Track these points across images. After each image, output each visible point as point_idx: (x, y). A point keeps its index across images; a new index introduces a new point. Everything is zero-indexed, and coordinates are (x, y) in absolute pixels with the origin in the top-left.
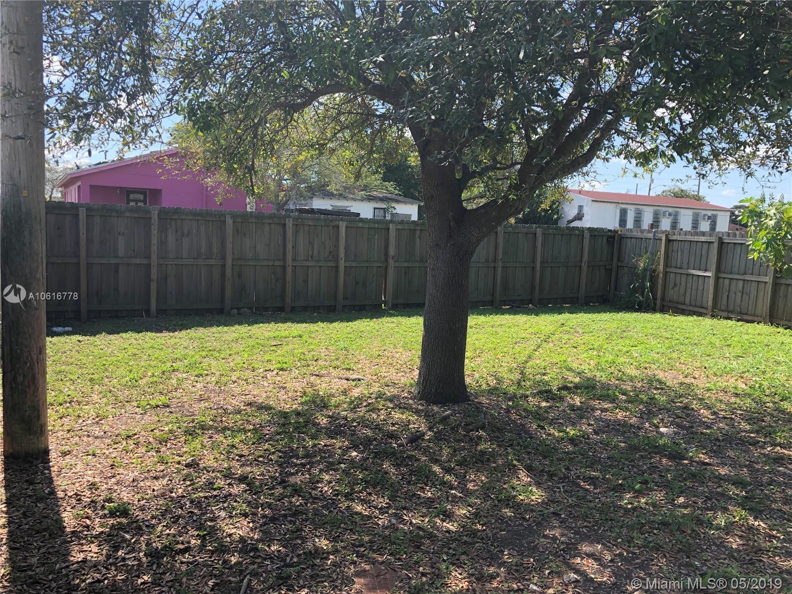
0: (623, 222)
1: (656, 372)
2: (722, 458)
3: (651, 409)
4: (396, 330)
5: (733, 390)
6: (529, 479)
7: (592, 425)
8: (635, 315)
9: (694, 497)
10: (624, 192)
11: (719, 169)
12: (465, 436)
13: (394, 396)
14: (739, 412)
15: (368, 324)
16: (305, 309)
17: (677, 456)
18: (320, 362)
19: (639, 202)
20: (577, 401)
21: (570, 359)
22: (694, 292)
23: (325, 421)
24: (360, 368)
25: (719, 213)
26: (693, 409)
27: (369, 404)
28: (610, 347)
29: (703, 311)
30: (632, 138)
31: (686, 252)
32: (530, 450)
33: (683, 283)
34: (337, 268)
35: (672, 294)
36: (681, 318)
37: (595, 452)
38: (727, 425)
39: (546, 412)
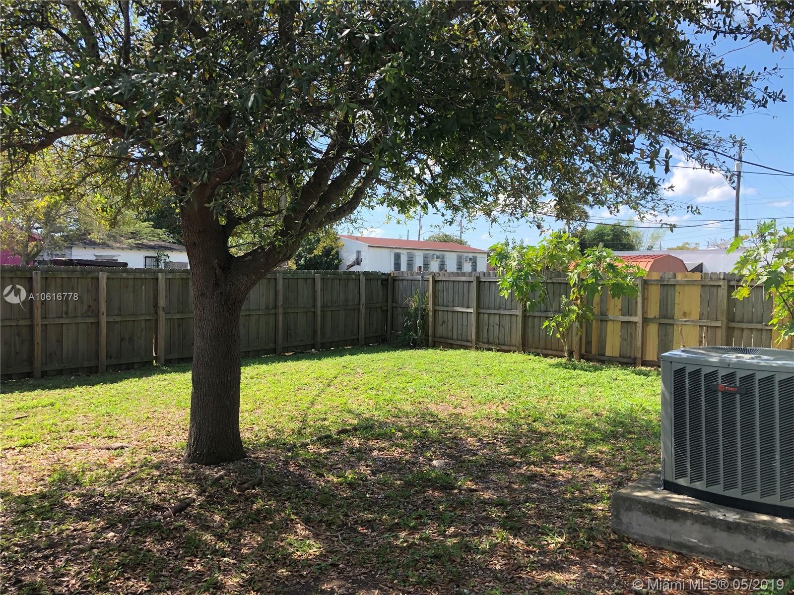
0: (397, 265)
1: (429, 406)
2: (486, 482)
3: (424, 442)
4: (167, 388)
5: (495, 416)
6: (307, 532)
7: (370, 466)
8: (411, 352)
9: (463, 524)
10: (397, 238)
11: (469, 216)
12: (240, 495)
13: (161, 463)
14: (500, 436)
15: (136, 384)
16: (60, 372)
17: (446, 487)
18: (76, 433)
19: (411, 247)
20: (356, 443)
21: (350, 401)
22: (460, 327)
23: (76, 501)
24: (125, 435)
25: (479, 256)
26: (461, 438)
27: (133, 474)
28: (387, 385)
29: (469, 344)
30: (392, 187)
31: (450, 291)
32: (308, 501)
33: (450, 320)
34: (98, 324)
35: (442, 331)
36: (451, 352)
37: (372, 494)
38: (490, 450)
39: (327, 458)
